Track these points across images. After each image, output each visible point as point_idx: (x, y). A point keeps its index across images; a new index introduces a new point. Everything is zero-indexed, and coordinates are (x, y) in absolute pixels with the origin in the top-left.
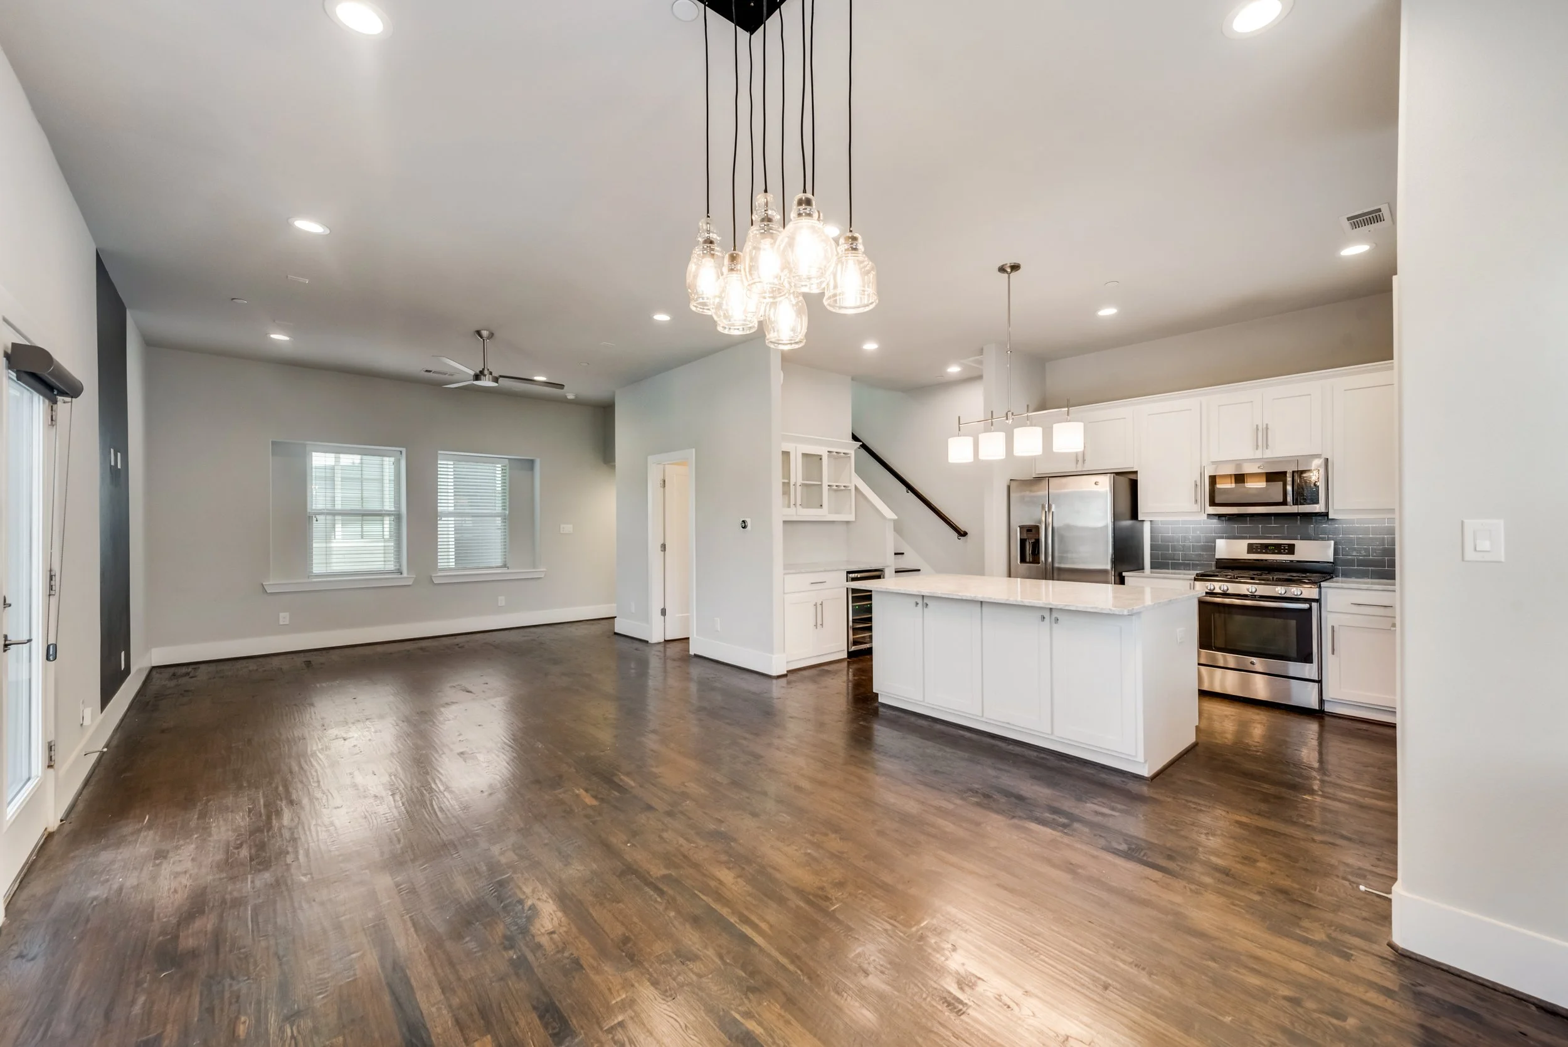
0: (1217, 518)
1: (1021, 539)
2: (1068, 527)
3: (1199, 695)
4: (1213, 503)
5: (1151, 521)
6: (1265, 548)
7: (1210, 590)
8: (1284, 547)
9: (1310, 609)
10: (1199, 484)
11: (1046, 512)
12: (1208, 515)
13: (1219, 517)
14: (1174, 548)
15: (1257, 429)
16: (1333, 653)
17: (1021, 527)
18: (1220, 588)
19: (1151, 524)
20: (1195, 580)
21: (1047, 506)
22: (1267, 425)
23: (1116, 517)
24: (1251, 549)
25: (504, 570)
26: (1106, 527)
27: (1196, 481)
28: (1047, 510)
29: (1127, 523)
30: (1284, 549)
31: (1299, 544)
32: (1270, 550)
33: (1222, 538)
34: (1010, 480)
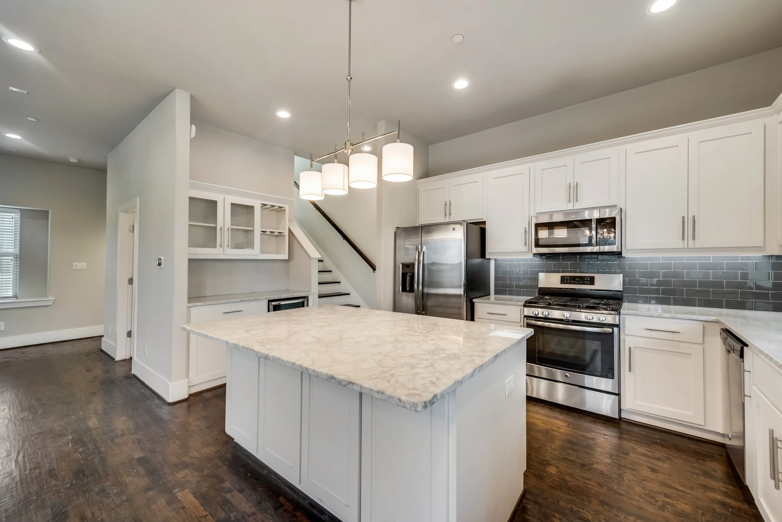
0: (540, 256)
1: (402, 273)
2: (433, 264)
3: (527, 400)
4: (537, 245)
5: (495, 259)
6: (573, 280)
7: (535, 315)
8: (587, 279)
9: (613, 333)
10: (527, 230)
11: (419, 252)
12: (534, 254)
13: (541, 256)
14: (511, 279)
15: (570, 187)
16: (630, 371)
17: (403, 264)
18: (543, 314)
19: (495, 262)
20: (525, 306)
21: (420, 247)
22: (577, 183)
23: (468, 256)
24: (564, 280)
25: (14, 300)
26: (461, 263)
27: (525, 228)
28: (420, 250)
29: (478, 261)
30: (587, 281)
31: (598, 277)
32: (577, 281)
33: (542, 272)
34: (397, 227)
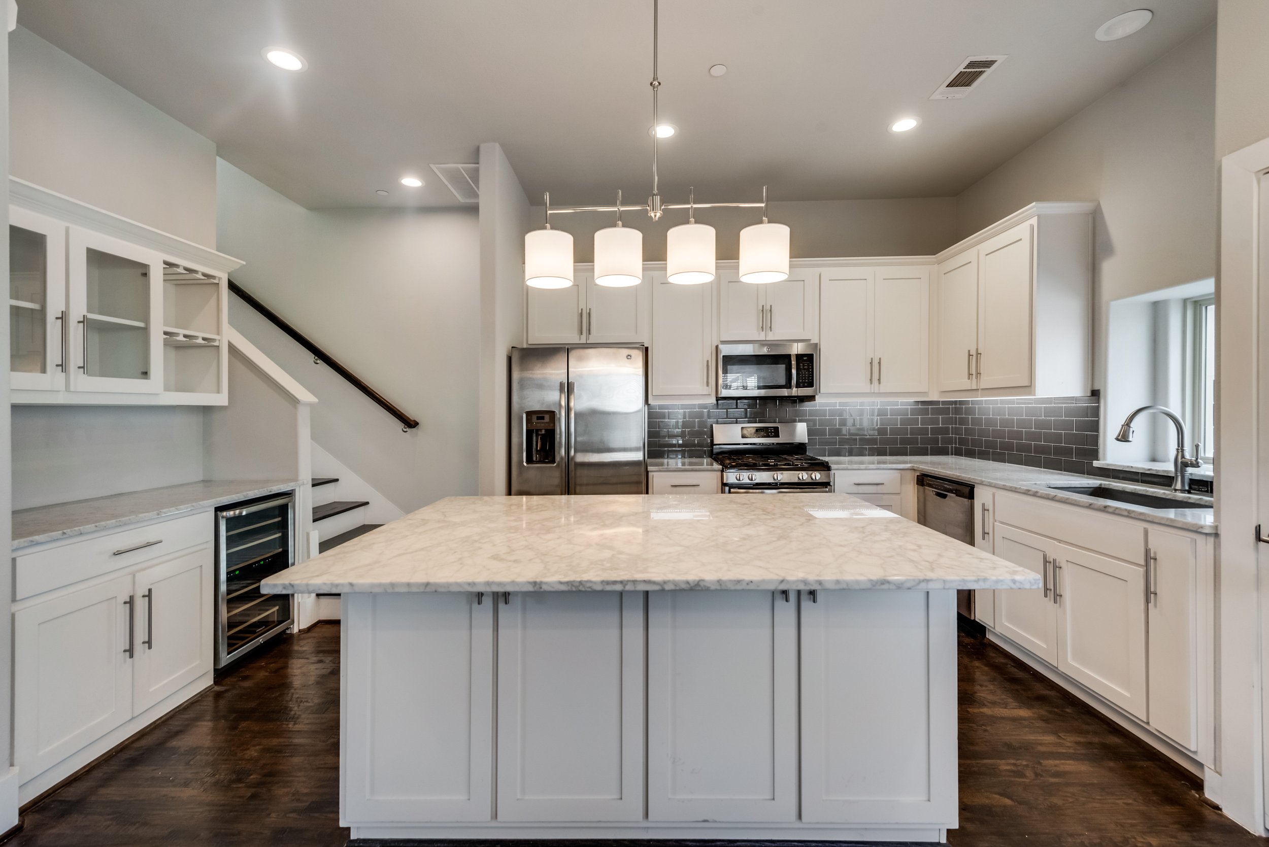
1: (527, 429)
2: (593, 412)
8: (771, 430)
10: (710, 364)
11: (566, 393)
12: (719, 398)
15: (763, 311)
17: (530, 414)
22: (771, 306)
24: (745, 433)
26: (640, 410)
27: (707, 361)
28: (568, 390)
31: (782, 428)
34: (512, 347)
